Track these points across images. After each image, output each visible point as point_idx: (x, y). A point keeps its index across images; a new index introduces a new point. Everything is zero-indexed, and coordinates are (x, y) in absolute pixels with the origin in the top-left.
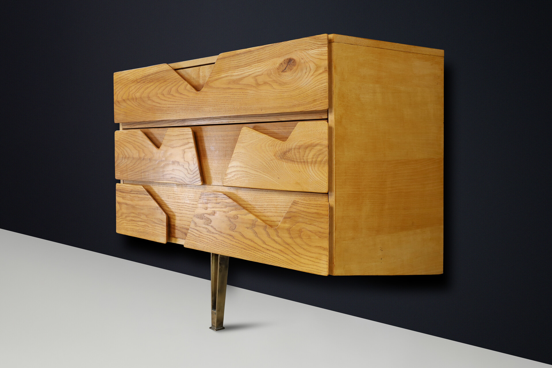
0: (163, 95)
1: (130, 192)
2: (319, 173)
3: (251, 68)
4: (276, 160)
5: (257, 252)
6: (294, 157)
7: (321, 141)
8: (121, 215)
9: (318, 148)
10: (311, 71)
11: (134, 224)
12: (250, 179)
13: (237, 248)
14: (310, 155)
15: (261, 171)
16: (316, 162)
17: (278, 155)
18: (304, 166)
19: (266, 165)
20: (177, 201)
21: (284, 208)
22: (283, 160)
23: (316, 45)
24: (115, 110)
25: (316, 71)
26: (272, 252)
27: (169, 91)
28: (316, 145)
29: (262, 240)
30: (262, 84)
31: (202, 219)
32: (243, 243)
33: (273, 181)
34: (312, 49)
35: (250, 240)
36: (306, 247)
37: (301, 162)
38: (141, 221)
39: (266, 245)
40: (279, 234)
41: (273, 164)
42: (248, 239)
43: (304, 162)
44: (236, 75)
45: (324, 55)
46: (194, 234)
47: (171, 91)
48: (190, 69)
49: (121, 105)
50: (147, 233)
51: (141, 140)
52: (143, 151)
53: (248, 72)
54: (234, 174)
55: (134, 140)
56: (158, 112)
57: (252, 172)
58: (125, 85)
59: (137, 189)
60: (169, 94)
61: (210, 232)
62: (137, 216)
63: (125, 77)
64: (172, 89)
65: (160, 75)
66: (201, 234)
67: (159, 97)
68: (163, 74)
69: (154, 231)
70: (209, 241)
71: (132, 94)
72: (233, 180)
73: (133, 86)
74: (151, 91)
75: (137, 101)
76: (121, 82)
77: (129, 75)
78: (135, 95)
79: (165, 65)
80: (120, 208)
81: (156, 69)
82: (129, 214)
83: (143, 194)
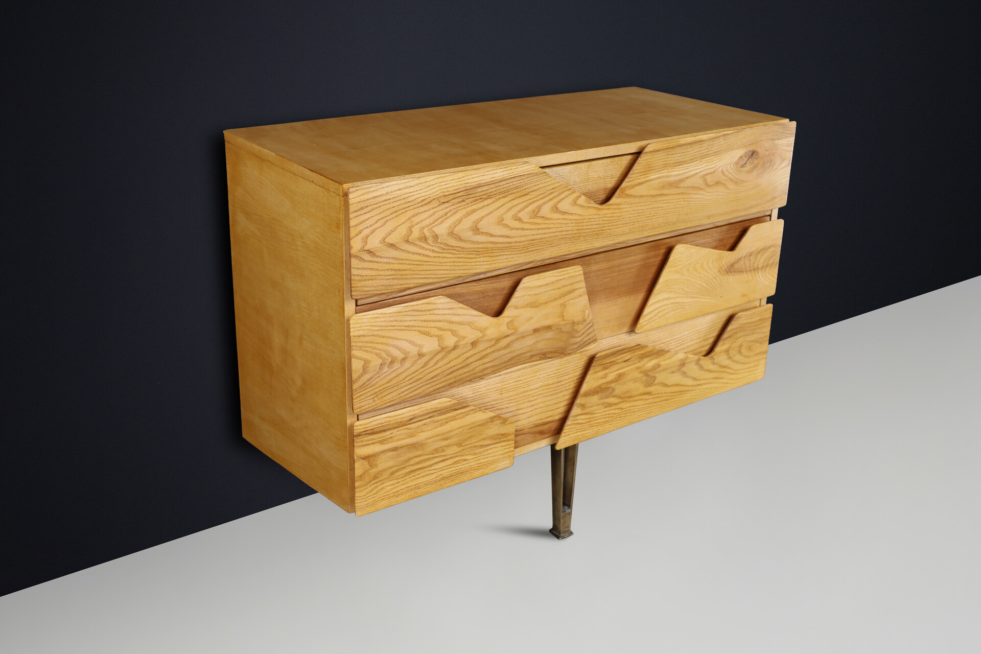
2: (769, 276)
3: (699, 164)
4: (721, 277)
6: (744, 267)
7: (775, 242)
8: (375, 477)
9: (772, 249)
10: (774, 165)
11: (422, 475)
14: (761, 260)
15: (698, 296)
16: (767, 266)
17: (723, 270)
19: (706, 286)
22: (730, 274)
23: (784, 135)
25: (780, 164)
27: (533, 212)
28: (769, 247)
29: (692, 378)
30: (713, 185)
33: (715, 302)
34: (779, 139)
37: (751, 270)
38: (442, 461)
39: (697, 381)
41: (715, 282)
43: (754, 269)
44: (675, 176)
46: (580, 421)
47: (539, 211)
48: (568, 167)
49: (381, 257)
50: (461, 473)
51: (448, 314)
52: (454, 333)
53: (694, 170)
54: (657, 311)
55: (423, 319)
56: (504, 253)
57: (685, 300)
58: (397, 211)
59: (432, 409)
60: (536, 216)
61: (610, 405)
62: (432, 456)
63: (395, 196)
64: (542, 207)
65: (511, 184)
66: (594, 415)
67: (506, 226)
68: (521, 181)
69: (482, 461)
70: (609, 417)
71: (424, 228)
72: (655, 320)
73: (425, 211)
74: (483, 217)
75: (439, 241)
76: (381, 206)
77: (411, 190)
78: (433, 229)
79: (524, 165)
80: (371, 466)
81: (502, 174)
82: (403, 464)
83: (451, 410)
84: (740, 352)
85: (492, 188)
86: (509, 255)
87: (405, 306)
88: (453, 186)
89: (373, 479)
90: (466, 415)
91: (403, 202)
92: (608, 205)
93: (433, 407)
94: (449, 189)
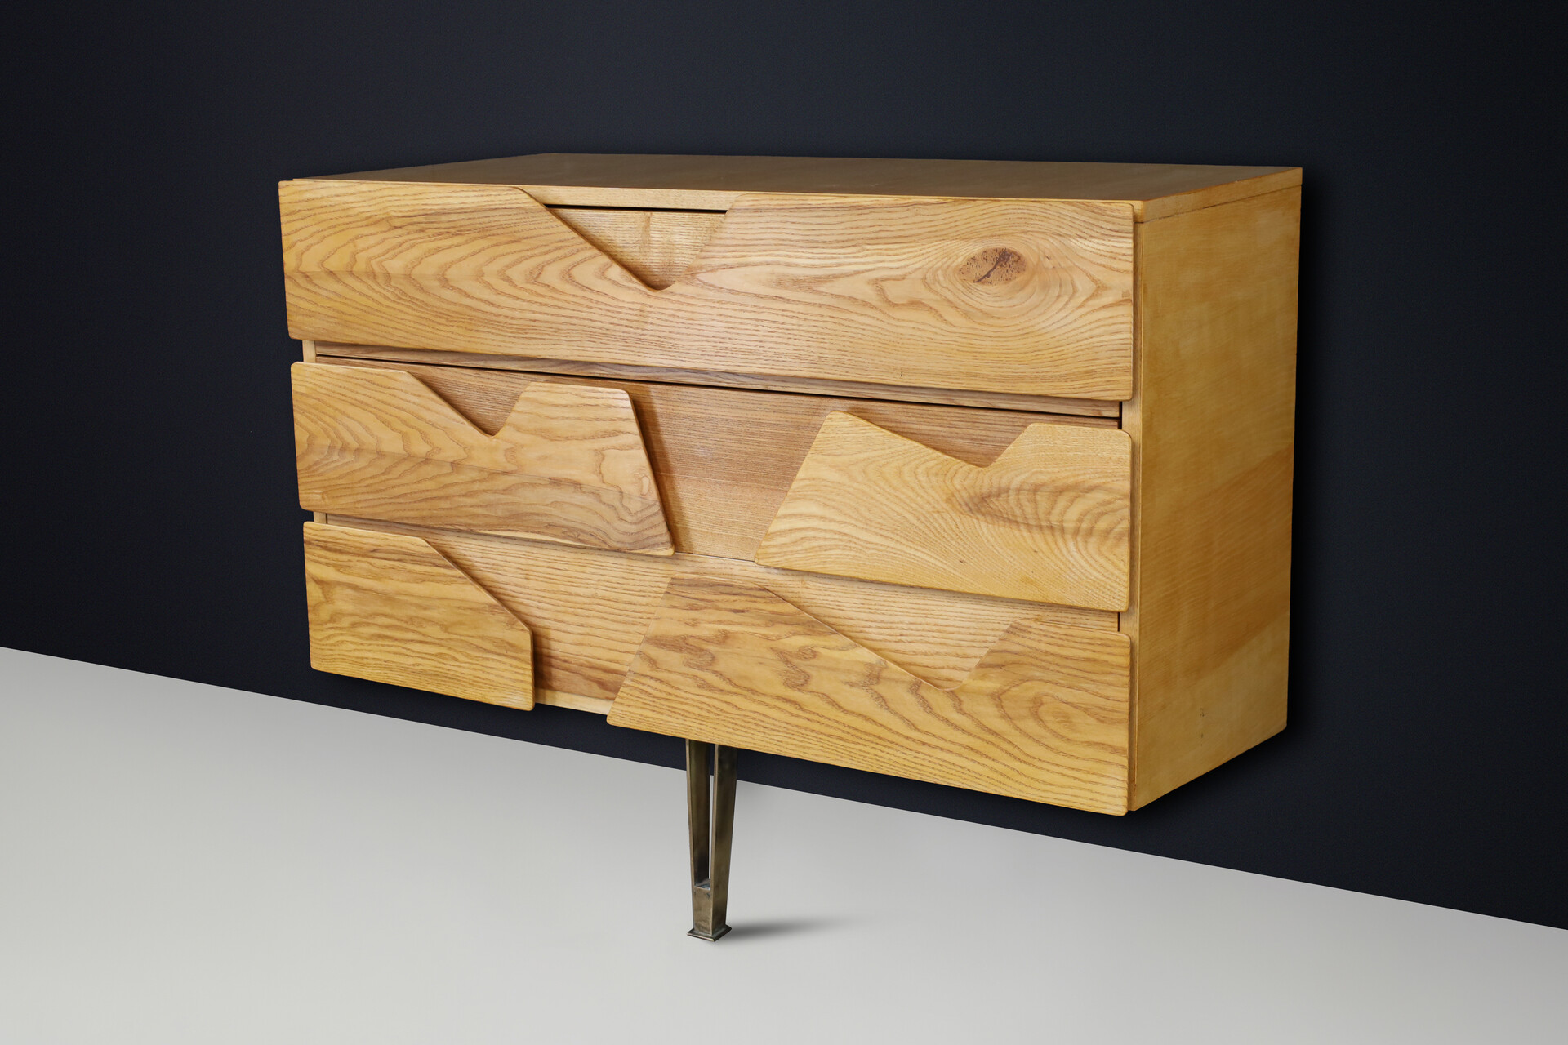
0: (509, 281)
1: (372, 554)
2: (1103, 561)
3: (861, 254)
4: (954, 515)
5: (886, 750)
6: (1018, 512)
7: (1109, 480)
8: (331, 618)
9: (1099, 496)
10: (1077, 295)
11: (393, 649)
12: (857, 554)
13: (814, 734)
14: (1072, 513)
15: (898, 538)
16: (1090, 532)
17: (960, 501)
18: (1050, 539)
19: (917, 523)
20: (563, 588)
21: (971, 634)
22: (979, 516)
23: (1095, 229)
24: (289, 299)
25: (1093, 296)
26: (938, 751)
27: (531, 273)
28: (1092, 489)
29: (903, 718)
30: (903, 305)
31: (681, 650)
32: (837, 722)
33: (945, 567)
34: (1081, 237)
35: (860, 715)
36: (1055, 742)
37: (1041, 527)
38: (421, 642)
39: (919, 731)
40: (965, 707)
41: (941, 521)
42: (854, 713)
43: (1051, 528)
44: (806, 266)
45: (1120, 260)
46: (650, 690)
47: (540, 274)
48: (611, 213)
49: (319, 287)
50: (450, 678)
51: (414, 403)
52: (425, 437)
53: (850, 264)
54: (799, 535)
55: (380, 398)
56: (489, 330)
57: (866, 536)
58: (335, 226)
59: (401, 547)
60: (535, 281)
61: (710, 687)
62: (405, 625)
63: (332, 203)
64: (545, 268)
65: (492, 219)
66: (677, 692)
67: (489, 285)
68: (507, 218)
69: (480, 674)
70: (709, 711)
71: (371, 259)
72: (797, 552)
73: (371, 234)
74: (452, 263)
75: (392, 283)
76: (315, 214)
77: (351, 199)
78: (385, 264)
79: (511, 192)
80: (326, 598)
81: (476, 199)
82: (367, 618)
83: (429, 562)
84: (1036, 716)
85: (463, 219)
86: (497, 334)
87: (355, 370)
88: (408, 205)
89: (330, 622)
90: (452, 582)
91: (342, 214)
92: (666, 293)
93: (402, 545)
94: (403, 209)
